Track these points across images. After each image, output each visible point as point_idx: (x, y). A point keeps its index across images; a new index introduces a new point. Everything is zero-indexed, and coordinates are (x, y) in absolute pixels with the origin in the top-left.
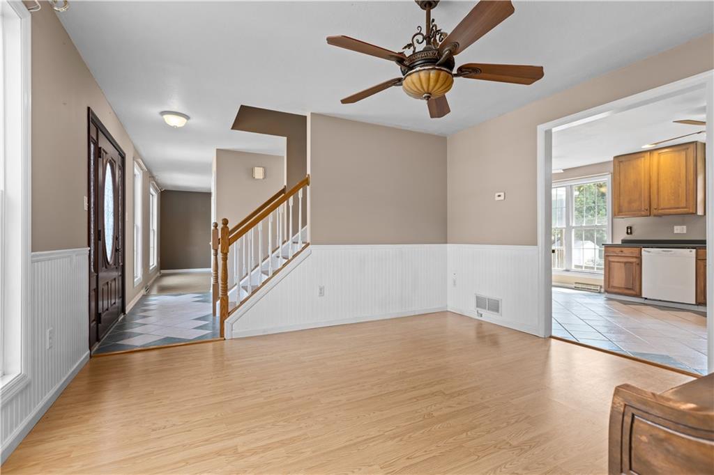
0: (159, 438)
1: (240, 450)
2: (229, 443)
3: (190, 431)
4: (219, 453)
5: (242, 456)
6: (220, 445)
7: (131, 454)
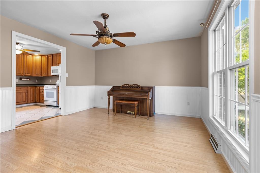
0: (174, 163)
1: (152, 147)
2: (153, 149)
3: (163, 160)
4: (158, 148)
5: (153, 145)
6: (157, 150)
7: (183, 161)
